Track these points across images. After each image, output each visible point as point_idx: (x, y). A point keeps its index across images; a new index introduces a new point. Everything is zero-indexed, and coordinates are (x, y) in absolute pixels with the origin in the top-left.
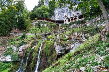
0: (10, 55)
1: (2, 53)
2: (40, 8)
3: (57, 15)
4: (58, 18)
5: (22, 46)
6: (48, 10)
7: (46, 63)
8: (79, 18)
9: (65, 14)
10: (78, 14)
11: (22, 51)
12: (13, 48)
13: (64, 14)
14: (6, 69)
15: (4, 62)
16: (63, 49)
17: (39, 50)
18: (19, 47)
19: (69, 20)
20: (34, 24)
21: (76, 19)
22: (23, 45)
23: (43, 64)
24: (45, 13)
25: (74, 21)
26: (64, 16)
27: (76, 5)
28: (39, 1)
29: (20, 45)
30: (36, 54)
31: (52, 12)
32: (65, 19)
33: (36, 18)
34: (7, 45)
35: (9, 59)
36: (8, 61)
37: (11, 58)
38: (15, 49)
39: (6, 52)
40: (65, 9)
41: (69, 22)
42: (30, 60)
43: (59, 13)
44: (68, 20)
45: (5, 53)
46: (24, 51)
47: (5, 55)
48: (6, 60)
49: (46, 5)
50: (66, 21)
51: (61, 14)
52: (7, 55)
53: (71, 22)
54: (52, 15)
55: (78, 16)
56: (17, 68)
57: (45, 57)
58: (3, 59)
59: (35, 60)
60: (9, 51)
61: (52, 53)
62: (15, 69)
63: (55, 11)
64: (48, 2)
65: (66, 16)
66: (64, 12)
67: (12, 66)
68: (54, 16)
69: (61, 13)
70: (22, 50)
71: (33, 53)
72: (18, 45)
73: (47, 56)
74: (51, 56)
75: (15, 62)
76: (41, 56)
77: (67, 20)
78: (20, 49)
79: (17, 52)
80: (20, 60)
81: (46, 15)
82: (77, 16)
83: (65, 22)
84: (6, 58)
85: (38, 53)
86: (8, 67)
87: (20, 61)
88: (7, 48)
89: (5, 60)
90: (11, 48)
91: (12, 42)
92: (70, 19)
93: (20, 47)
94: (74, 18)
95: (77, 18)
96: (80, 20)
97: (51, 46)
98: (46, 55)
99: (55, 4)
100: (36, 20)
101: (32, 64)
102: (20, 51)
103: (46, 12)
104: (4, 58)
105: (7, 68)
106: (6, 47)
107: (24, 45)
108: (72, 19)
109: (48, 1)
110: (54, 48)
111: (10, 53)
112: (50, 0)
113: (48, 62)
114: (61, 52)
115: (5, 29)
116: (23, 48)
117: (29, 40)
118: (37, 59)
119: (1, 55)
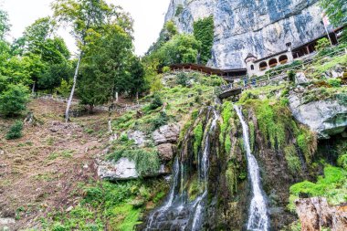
0: (131, 157)
1: (98, 155)
2: (172, 42)
3: (222, 57)
4: (226, 65)
5: (162, 129)
6: (194, 46)
7: (279, 166)
8: (295, 56)
9: (244, 52)
10: (288, 44)
11: (168, 141)
12: (130, 139)
13: (242, 50)
14: (121, 201)
15: (111, 181)
16: (344, 109)
17: (240, 127)
18: (154, 130)
19: (263, 65)
21: (283, 58)
22: (165, 124)
23: (273, 170)
24: (187, 55)
25: (279, 64)
26: (245, 56)
27: (276, 24)
28: (163, 30)
29: (157, 126)
30: (235, 140)
31: (205, 49)
32: (251, 63)
33: (165, 68)
34: (108, 133)
35: (127, 169)
36: (122, 176)
37: (133, 165)
38: (141, 140)
39: (113, 149)
40: (244, 38)
41: (262, 70)
42: (217, 161)
43: (226, 51)
44: (258, 64)
45: (108, 152)
46: (173, 142)
47: (111, 158)
48: (118, 173)
49: (185, 33)
50: (252, 67)
51: (234, 52)
52: (120, 156)
53: (268, 68)
54: (205, 58)
55: (289, 49)
56: (158, 196)
57: (269, 147)
58: (110, 172)
59: (239, 159)
60: (124, 147)
61: (290, 135)
62: (150, 200)
63: (214, 47)
64: (191, 27)
65: (250, 56)
66: (242, 45)
67: (143, 190)
68: (214, 61)
69: (232, 49)
70: (165, 140)
71: (221, 136)
72: (150, 127)
73: (276, 143)
74: (288, 143)
75: (147, 180)
76: (256, 146)
77: (257, 66)
78: (158, 136)
79: (148, 145)
80: (163, 172)
81: (190, 57)
82: (286, 51)
83: (250, 73)
84: (116, 166)
85: (239, 135)
86: (129, 195)
87: (166, 174)
88: (111, 139)
89: (113, 172)
90: (124, 139)
91: (121, 124)
92: (267, 61)
93: (156, 132)
94: (277, 58)
95: (290, 55)
96: (299, 59)
97: (282, 111)
98: (273, 141)
99: (213, 27)
100: (166, 71)
101: (229, 172)
102: (160, 143)
103: (191, 49)
104: (110, 167)
105: (124, 198)
106: (108, 137)
107: (170, 124)
108: (273, 62)
109: (191, 22)
110: (294, 118)
111: (127, 151)
112: (196, 20)
113: (290, 164)
114: (334, 123)
115: (101, 84)
116: (168, 135)
117: (180, 110)
118: (243, 154)
119: (99, 161)
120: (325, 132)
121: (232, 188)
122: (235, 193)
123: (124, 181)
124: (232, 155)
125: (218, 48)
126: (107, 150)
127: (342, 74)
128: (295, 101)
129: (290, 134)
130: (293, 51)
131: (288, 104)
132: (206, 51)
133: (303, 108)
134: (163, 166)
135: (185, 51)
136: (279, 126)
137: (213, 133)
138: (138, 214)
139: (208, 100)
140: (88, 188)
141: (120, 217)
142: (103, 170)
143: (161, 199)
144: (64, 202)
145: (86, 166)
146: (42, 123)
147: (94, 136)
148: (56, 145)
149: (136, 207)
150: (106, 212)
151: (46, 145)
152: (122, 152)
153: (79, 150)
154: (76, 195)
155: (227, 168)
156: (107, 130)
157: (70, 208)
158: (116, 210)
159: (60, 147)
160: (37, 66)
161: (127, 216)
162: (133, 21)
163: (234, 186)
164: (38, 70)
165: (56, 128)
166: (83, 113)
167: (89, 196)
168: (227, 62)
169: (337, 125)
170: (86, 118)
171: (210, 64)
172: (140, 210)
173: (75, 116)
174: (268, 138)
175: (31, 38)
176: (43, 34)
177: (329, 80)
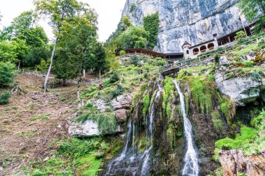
0: (94, 120)
1: (69, 118)
2: (127, 32)
3: (165, 44)
4: (168, 50)
5: (119, 98)
6: (144, 36)
7: (207, 127)
8: (219, 44)
10: (215, 35)
11: (123, 108)
12: (94, 105)
13: (180, 39)
14: (87, 153)
15: (79, 138)
16: (256, 84)
18: (112, 99)
19: (196, 50)
20: (121, 63)
21: (211, 46)
22: (121, 94)
23: (203, 129)
24: (139, 42)
25: (208, 50)
26: (182, 43)
27: (206, 20)
29: (115, 96)
31: (152, 38)
32: (186, 49)
33: (122, 52)
34: (77, 101)
35: (91, 128)
36: (88, 134)
37: (96, 125)
38: (103, 106)
39: (81, 113)
40: (181, 30)
41: (195, 54)
42: (161, 122)
43: (168, 39)
44: (192, 50)
45: (77, 116)
46: (127, 108)
47: (79, 120)
48: (84, 132)
49: (137, 26)
50: (188, 52)
51: (174, 40)
52: (86, 119)
53: (200, 53)
54: (152, 44)
55: (215, 39)
56: (116, 149)
57: (200, 112)
58: (78, 131)
59: (177, 121)
60: (89, 111)
62: (109, 152)
63: (159, 36)
64: (141, 20)
65: (186, 43)
66: (180, 35)
67: (103, 145)
68: (159, 47)
69: (172, 38)
70: (120, 106)
71: (164, 104)
72: (110, 96)
73: (205, 109)
74: (214, 109)
75: (107, 137)
76: (190, 111)
78: (116, 103)
79: (108, 111)
80: (119, 130)
81: (141, 44)
82: (213, 40)
83: (186, 56)
84: (83, 126)
85: (177, 103)
86: (93, 148)
87: (121, 133)
88: (80, 105)
89: (81, 131)
90: (90, 106)
91: (87, 94)
92: (199, 48)
93: (114, 100)
94: (206, 45)
95: (215, 43)
96: (222, 46)
97: (210, 85)
98: (202, 108)
99: (158, 21)
100: (122, 54)
101: (170, 131)
102: (117, 109)
103: (141, 38)
104: (78, 127)
105: (89, 151)
106: (77, 104)
107: (125, 94)
108: (203, 48)
109: (142, 17)
111: (91, 115)
112: (146, 16)
113: (215, 125)
114: (248, 94)
115: (72, 63)
116: (124, 102)
117: (132, 84)
118: (180, 117)
119: (69, 122)
120: (242, 101)
121: (171, 143)
122: (174, 147)
123: (89, 138)
124: (172, 118)
125: (162, 37)
126: (76, 114)
127: (254, 58)
128: (219, 77)
129: (215, 102)
130: (218, 40)
131: (214, 80)
132: (153, 40)
133: (225, 83)
134: (119, 127)
135: (137, 39)
136: (207, 97)
137: (157, 102)
138: (99, 163)
139: (154, 76)
140: (61, 143)
141: (86, 165)
142: (73, 129)
143: (117, 151)
144: (42, 154)
145: (60, 126)
146: (25, 93)
147: (66, 103)
148: (36, 110)
149: (98, 158)
150: (74, 162)
151: (29, 109)
152: (88, 116)
153: (54, 113)
154: (51, 149)
155: (168, 128)
156: (77, 99)
157: (47, 159)
158: (82, 160)
159: (39, 111)
160: (22, 49)
161: (91, 164)
162: (98, 15)
163: (173, 142)
164: (23, 51)
165: (36, 96)
166: (58, 85)
167: (61, 150)
168: (169, 48)
169: (251, 96)
170: (60, 89)
171: (155, 49)
172: (101, 160)
173: (52, 88)
174: (199, 105)
175: (18, 27)
176: (27, 24)
177: (244, 62)
